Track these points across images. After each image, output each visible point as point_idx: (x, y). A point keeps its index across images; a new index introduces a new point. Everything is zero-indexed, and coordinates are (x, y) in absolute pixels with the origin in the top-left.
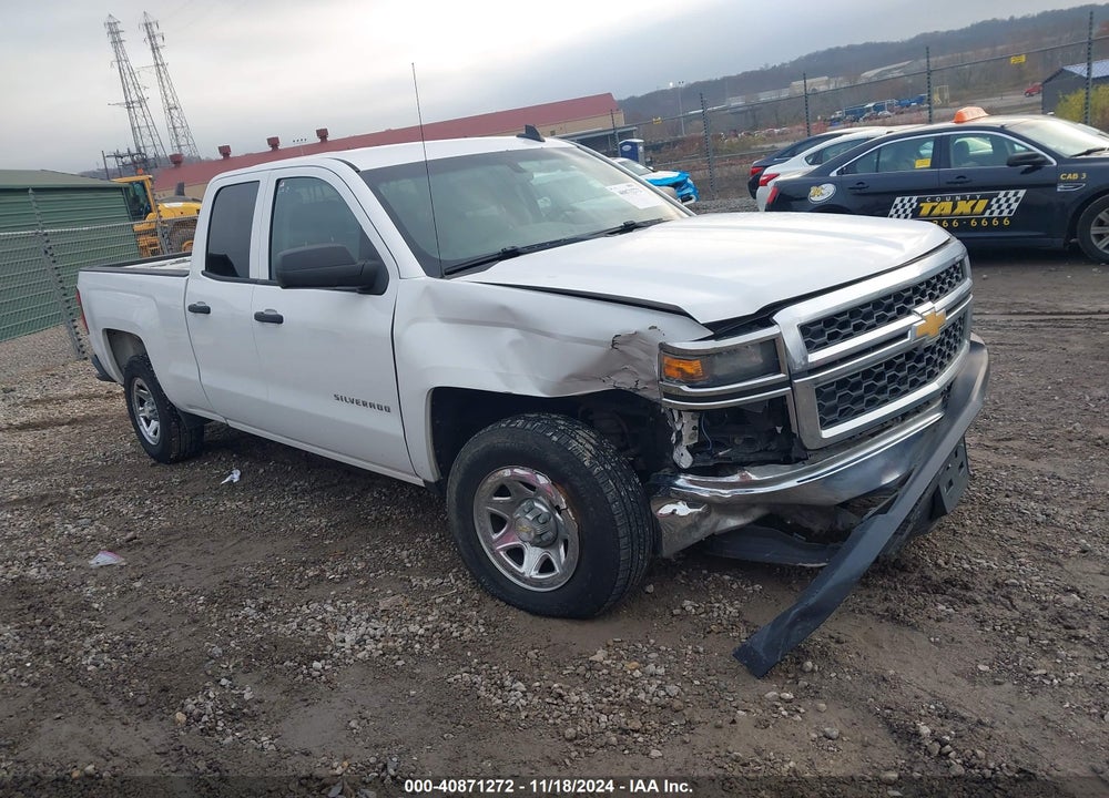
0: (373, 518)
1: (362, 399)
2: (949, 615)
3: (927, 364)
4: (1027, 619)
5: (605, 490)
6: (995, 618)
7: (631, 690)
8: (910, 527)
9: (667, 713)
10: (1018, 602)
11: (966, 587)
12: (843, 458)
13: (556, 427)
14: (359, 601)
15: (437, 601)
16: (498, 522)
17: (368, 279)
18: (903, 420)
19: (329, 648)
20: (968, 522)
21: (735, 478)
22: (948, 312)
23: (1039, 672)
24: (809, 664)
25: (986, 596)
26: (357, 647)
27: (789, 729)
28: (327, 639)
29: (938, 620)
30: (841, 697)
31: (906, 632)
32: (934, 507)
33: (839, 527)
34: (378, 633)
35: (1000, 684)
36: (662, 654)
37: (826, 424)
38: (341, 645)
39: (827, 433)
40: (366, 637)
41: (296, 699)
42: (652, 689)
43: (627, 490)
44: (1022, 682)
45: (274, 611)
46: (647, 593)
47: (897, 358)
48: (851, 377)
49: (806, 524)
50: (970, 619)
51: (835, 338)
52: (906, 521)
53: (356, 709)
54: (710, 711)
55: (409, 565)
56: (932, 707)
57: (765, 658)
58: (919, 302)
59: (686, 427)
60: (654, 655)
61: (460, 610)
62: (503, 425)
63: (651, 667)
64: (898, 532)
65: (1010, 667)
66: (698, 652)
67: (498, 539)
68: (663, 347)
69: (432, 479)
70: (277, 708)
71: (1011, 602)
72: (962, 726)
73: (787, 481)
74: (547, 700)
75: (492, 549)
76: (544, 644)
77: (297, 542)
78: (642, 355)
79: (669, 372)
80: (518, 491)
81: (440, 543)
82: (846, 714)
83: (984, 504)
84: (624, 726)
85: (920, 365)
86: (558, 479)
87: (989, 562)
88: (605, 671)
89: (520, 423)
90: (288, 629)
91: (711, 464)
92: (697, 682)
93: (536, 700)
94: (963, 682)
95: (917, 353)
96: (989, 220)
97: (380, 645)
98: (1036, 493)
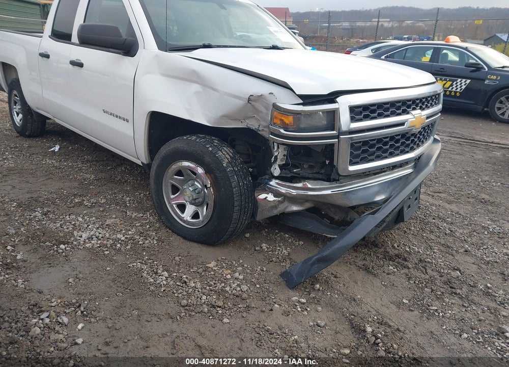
0: (118, 179)
1: (116, 114)
2: (394, 272)
3: (411, 143)
4: (432, 280)
5: (232, 180)
6: (416, 277)
7: (223, 285)
8: (385, 224)
9: (238, 300)
10: (429, 271)
11: (405, 260)
12: (357, 183)
13: (212, 143)
14: (97, 218)
15: (137, 225)
16: (175, 190)
17: (128, 48)
18: (393, 169)
19: (72, 239)
20: (413, 228)
21: (300, 185)
22: (428, 118)
23: (433, 308)
24: (318, 286)
25: (414, 265)
26: (87, 241)
27: (300, 318)
28: (73, 234)
29: (388, 274)
30: (330, 305)
31: (371, 277)
32: (398, 217)
33: (348, 219)
34: (101, 235)
35: (412, 311)
36: (244, 269)
37: (352, 163)
38: (79, 238)
39: (352, 168)
40: (93, 237)
41: (46, 262)
42: (234, 286)
43: (243, 183)
44: (424, 312)
45: (51, 216)
46: (245, 237)
47: (397, 135)
48: (371, 140)
49: (332, 215)
50: (404, 276)
51: (367, 117)
52: (383, 221)
53: (75, 273)
54: (261, 302)
55: (128, 205)
56: (375, 318)
57: (296, 279)
58: (414, 109)
59: (279, 154)
60: (240, 268)
61: (147, 231)
62: (185, 138)
63: (237, 275)
64: (378, 226)
65: (419, 303)
66: (263, 271)
67: (174, 198)
68: (275, 106)
69: (145, 162)
70: (33, 266)
71: (426, 270)
72: (388, 330)
73: (325, 190)
74: (178, 283)
75: (169, 203)
76: (186, 254)
77: (76, 184)
78: (263, 110)
79: (275, 121)
80: (188, 175)
81: (147, 197)
82: (331, 315)
83: (422, 221)
84: (213, 303)
85: (407, 142)
86: (208, 171)
87: (419, 249)
88: (212, 273)
89: (194, 138)
90: (55, 226)
91: (289, 176)
92: (258, 286)
93: (172, 282)
94: (394, 307)
95: (408, 135)
96: (450, 92)
97: (99, 242)
98: (448, 219)
